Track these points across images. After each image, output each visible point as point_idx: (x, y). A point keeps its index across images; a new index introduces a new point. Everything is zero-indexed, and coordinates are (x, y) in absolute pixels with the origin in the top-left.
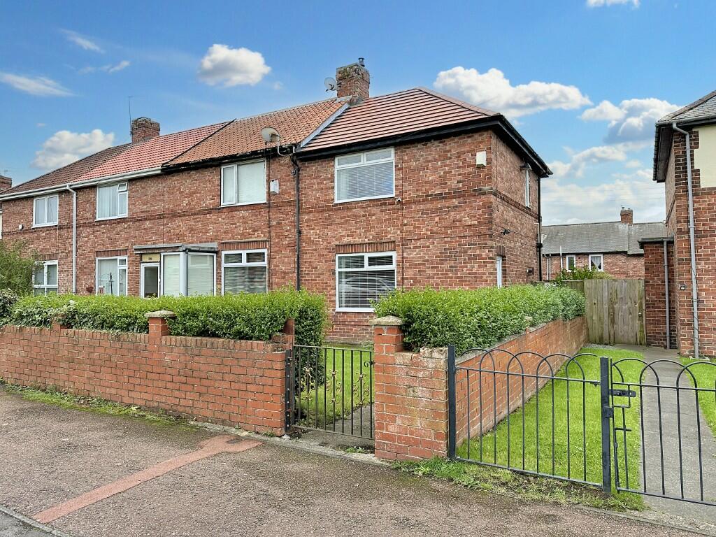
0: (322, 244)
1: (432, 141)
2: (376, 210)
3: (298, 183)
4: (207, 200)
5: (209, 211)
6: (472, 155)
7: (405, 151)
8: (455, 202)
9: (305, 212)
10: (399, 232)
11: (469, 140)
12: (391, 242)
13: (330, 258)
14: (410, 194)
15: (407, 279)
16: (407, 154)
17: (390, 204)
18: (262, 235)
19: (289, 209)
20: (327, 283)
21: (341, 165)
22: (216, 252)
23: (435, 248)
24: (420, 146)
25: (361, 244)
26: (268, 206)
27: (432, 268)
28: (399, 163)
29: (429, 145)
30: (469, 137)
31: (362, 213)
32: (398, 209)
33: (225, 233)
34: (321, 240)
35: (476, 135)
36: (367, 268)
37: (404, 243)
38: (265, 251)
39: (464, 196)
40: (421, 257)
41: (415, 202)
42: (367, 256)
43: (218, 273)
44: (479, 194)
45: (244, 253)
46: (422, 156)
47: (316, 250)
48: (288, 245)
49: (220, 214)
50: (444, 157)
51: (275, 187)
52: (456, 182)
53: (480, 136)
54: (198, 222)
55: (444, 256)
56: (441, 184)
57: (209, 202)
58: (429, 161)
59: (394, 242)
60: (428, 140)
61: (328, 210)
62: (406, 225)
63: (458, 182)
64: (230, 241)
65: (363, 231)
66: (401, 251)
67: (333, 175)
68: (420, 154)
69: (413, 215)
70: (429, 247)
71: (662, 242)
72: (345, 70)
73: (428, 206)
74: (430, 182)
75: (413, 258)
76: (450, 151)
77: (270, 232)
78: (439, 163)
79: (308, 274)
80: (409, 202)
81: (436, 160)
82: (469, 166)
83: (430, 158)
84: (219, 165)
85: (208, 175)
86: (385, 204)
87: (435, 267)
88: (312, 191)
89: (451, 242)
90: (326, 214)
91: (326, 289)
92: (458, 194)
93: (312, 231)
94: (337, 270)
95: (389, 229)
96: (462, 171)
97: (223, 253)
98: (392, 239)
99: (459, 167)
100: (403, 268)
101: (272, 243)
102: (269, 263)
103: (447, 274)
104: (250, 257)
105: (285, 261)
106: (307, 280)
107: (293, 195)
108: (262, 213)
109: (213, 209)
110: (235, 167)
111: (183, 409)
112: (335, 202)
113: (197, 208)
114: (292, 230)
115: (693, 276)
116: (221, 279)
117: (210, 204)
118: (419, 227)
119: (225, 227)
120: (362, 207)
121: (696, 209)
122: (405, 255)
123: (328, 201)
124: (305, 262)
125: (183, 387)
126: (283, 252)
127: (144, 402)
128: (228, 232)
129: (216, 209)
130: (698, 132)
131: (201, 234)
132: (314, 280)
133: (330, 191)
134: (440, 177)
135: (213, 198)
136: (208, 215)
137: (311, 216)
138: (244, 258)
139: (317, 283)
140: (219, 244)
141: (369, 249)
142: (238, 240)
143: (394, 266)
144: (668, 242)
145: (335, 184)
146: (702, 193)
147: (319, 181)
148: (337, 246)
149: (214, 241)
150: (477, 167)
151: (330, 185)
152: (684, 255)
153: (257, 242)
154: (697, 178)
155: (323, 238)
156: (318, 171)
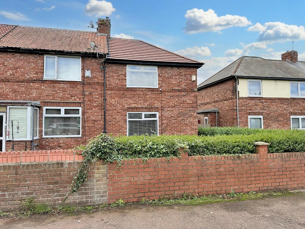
0: (119, 107)
1: (175, 67)
2: (149, 93)
3: (104, 74)
4: (31, 74)
5: (34, 81)
6: (190, 76)
7: (163, 69)
8: (184, 93)
9: (109, 90)
10: (160, 104)
11: (189, 70)
13: (124, 114)
14: (165, 88)
15: (164, 124)
16: (164, 71)
17: (156, 91)
18: (78, 99)
19: (97, 87)
21: (129, 69)
22: (39, 107)
23: (176, 112)
24: (169, 68)
25: (141, 108)
26: (82, 83)
27: (175, 119)
28: (160, 74)
29: (173, 68)
31: (142, 93)
32: (160, 94)
33: (47, 96)
34: (118, 105)
35: (192, 69)
36: (144, 119)
37: (162, 109)
38: (80, 109)
39: (187, 91)
40: (170, 115)
41: (167, 91)
42: (143, 113)
43: (40, 120)
44: (193, 91)
45: (63, 109)
46: (170, 72)
47: (115, 109)
48: (97, 106)
49: (42, 84)
50: (180, 74)
51: (88, 73)
52: (184, 86)
53: (193, 69)
54: (22, 87)
55: (180, 115)
56: (178, 86)
57: (33, 75)
58: (173, 75)
59: (158, 108)
60: (173, 66)
61: (123, 90)
62: (163, 101)
63: (185, 86)
64: (51, 101)
65: (143, 102)
66: (161, 112)
67: (126, 73)
68: (169, 72)
69: (166, 97)
70: (173, 111)
72: (103, 21)
73: (173, 94)
74: (174, 84)
75: (166, 115)
76: (182, 73)
77: (84, 98)
78: (177, 77)
79: (110, 121)
80: (165, 91)
81: (176, 75)
82: (189, 80)
83: (174, 74)
84: (43, 54)
85: (32, 58)
86: (154, 91)
87: (176, 119)
88: (113, 79)
89: (182, 109)
90: (122, 92)
91: (121, 129)
92: (185, 90)
93: (113, 100)
94: (128, 120)
95: (155, 102)
96: (186, 82)
97: (45, 108)
98: (157, 107)
99: (185, 80)
100: (162, 119)
101: (85, 104)
102: (83, 114)
103: (181, 122)
104: (67, 112)
105: (95, 114)
106: (109, 125)
107: (100, 79)
108: (78, 87)
109: (37, 80)
110: (56, 58)
111: (282, 187)
112: (127, 87)
113: (21, 78)
114: (100, 98)
115: (238, 124)
116: (42, 124)
117: (34, 77)
118: (169, 102)
119: (47, 92)
120: (142, 91)
121: (239, 103)
122: (163, 114)
123: (123, 85)
124: (109, 115)
125: (281, 177)
126: (93, 109)
127: (258, 189)
128: (50, 96)
129: (39, 80)
130: (238, 80)
131: (25, 95)
132: (114, 125)
133: (124, 81)
134: (178, 83)
135: (37, 73)
136: (32, 84)
137: (113, 92)
138: (63, 111)
139: (116, 126)
140: (41, 103)
141: (145, 110)
142: (58, 101)
143: (157, 118)
144: (217, 112)
145: (127, 78)
146: (240, 99)
147: (117, 75)
148: (128, 108)
149: (37, 100)
150: (192, 81)
151: (124, 78)
152: (235, 117)
153: (74, 103)
154: (239, 94)
155: (120, 104)
156: (117, 70)
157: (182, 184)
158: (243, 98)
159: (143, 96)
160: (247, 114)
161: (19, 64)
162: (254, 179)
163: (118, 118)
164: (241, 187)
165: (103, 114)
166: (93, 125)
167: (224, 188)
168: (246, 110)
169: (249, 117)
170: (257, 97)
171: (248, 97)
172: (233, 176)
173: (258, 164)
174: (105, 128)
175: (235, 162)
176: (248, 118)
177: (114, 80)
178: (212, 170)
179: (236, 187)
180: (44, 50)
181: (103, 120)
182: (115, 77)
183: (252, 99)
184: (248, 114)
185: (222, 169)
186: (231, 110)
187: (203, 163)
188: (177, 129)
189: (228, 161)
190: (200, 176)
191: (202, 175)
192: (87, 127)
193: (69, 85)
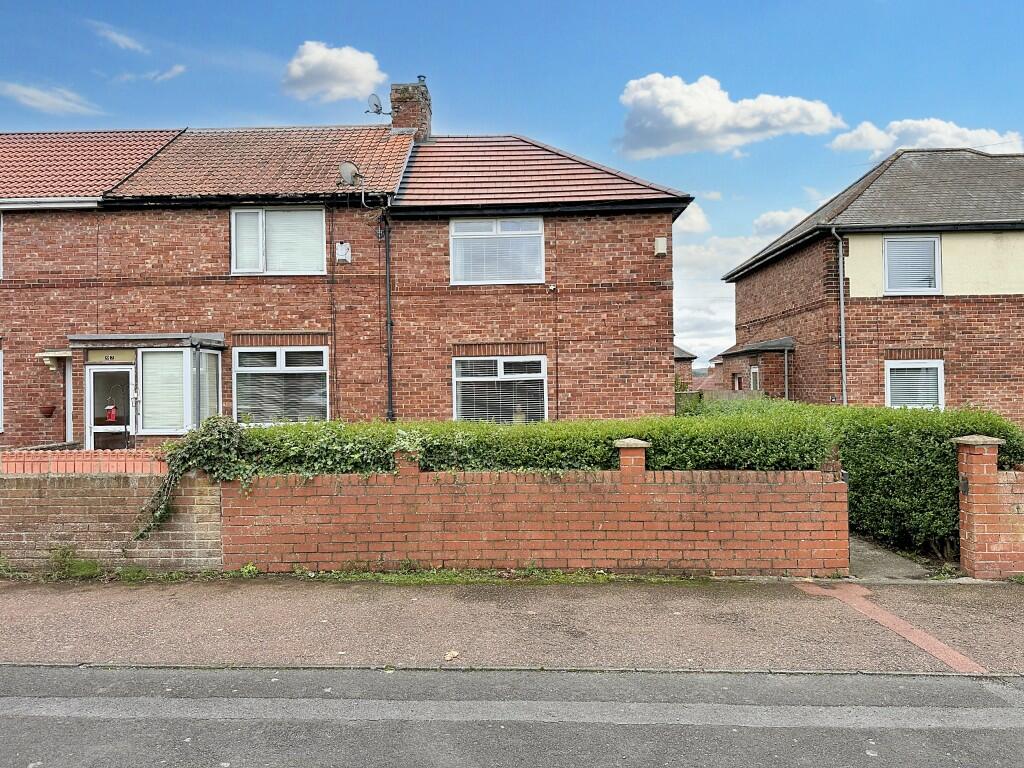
0: (430, 342)
1: (598, 216)
2: (518, 299)
3: (388, 251)
4: (200, 261)
5: (207, 280)
6: (649, 240)
7: (560, 225)
8: (628, 296)
9: (400, 295)
10: (551, 330)
11: (646, 222)
12: (541, 343)
13: (444, 362)
14: (567, 282)
15: (563, 391)
16: (562, 229)
17: (539, 292)
18: (319, 325)
19: (370, 288)
20: (438, 397)
21: (457, 230)
22: (222, 349)
23: (601, 352)
24: (580, 220)
25: (492, 344)
26: (330, 280)
27: (598, 377)
28: (551, 239)
29: (593, 220)
30: (645, 218)
31: (496, 301)
32: (550, 300)
33: (239, 318)
34: (427, 336)
35: (654, 218)
36: (502, 376)
37: (559, 345)
38: (325, 350)
39: (639, 290)
40: (582, 364)
41: (573, 292)
42: (501, 361)
43: (224, 383)
44: (659, 288)
45: (281, 353)
46: (583, 233)
47: (420, 350)
48: (369, 342)
49: (228, 287)
50: (613, 238)
51: (343, 252)
52: (628, 272)
53: (659, 218)
54: (180, 297)
55: (616, 362)
56: (610, 272)
57: (204, 266)
58: (594, 242)
59: (544, 343)
60: (592, 214)
61: (441, 294)
62: (560, 321)
63: (632, 272)
64: (250, 331)
65: (498, 326)
66: (553, 355)
67: (447, 245)
68: (579, 232)
69: (571, 309)
70: (593, 351)
71: (783, 351)
72: (406, 89)
73: (593, 299)
74: (597, 268)
75: (571, 364)
76: (620, 232)
77: (333, 321)
78: (607, 246)
79: (404, 385)
80: (566, 292)
81: (602, 241)
82: (645, 253)
83: (595, 237)
84: (228, 208)
85: (201, 220)
86: (531, 292)
87: (602, 377)
88: (413, 263)
89: (622, 346)
90: (436, 299)
91: (436, 406)
92: (630, 286)
93: (412, 323)
94: (455, 379)
95: (537, 325)
96: (636, 258)
97: (236, 351)
98: (541, 340)
99: (633, 254)
100: (557, 378)
101: (338, 337)
102: (333, 365)
103: (617, 386)
104: (291, 359)
105: (366, 365)
106: (403, 394)
107: (377, 268)
108: (319, 290)
109: (214, 278)
110: (261, 213)
111: (690, 564)
112: (452, 283)
113: (178, 274)
114: (377, 319)
115: (844, 388)
116: (231, 392)
117: (208, 269)
118: (578, 325)
119: (240, 308)
120: (495, 294)
121: (846, 319)
122: (560, 360)
123: (441, 281)
124: (400, 368)
125: (689, 536)
126: (359, 352)
127: (614, 563)
128: (247, 318)
129: (220, 278)
130: (848, 239)
131: (187, 318)
132: (416, 393)
133: (443, 268)
134: (608, 264)
135: (214, 259)
136: (203, 287)
137: (411, 301)
138: (281, 359)
139: (422, 398)
140: (227, 336)
141: (506, 351)
142: (268, 331)
143: (543, 375)
144: (789, 351)
145: (451, 258)
146: (851, 303)
147: (424, 251)
148: (454, 345)
149: (217, 331)
150: (657, 256)
151: (442, 258)
152: (835, 366)
153: (308, 334)
154: (847, 287)
155: (432, 334)
156: (422, 237)
157: (400, 537)
158: (864, 301)
159: (499, 309)
160: (879, 355)
161: (173, 236)
162: (601, 535)
163: (428, 374)
164: (561, 554)
165: (385, 363)
166: (359, 395)
167: (513, 556)
168: (874, 343)
169: (890, 364)
170: (920, 297)
171: (885, 297)
172: (539, 526)
173: (615, 497)
174: (391, 405)
175: (545, 489)
176: (883, 370)
177: (415, 267)
178: (480, 506)
179: (548, 554)
180: (228, 197)
181: (386, 381)
182: (418, 258)
183: (902, 303)
184: (882, 354)
185: (507, 507)
186: (821, 342)
187: (458, 489)
188: (606, 407)
189: (526, 487)
190: (449, 520)
191: (453, 518)
192: (345, 399)
193: (294, 286)
